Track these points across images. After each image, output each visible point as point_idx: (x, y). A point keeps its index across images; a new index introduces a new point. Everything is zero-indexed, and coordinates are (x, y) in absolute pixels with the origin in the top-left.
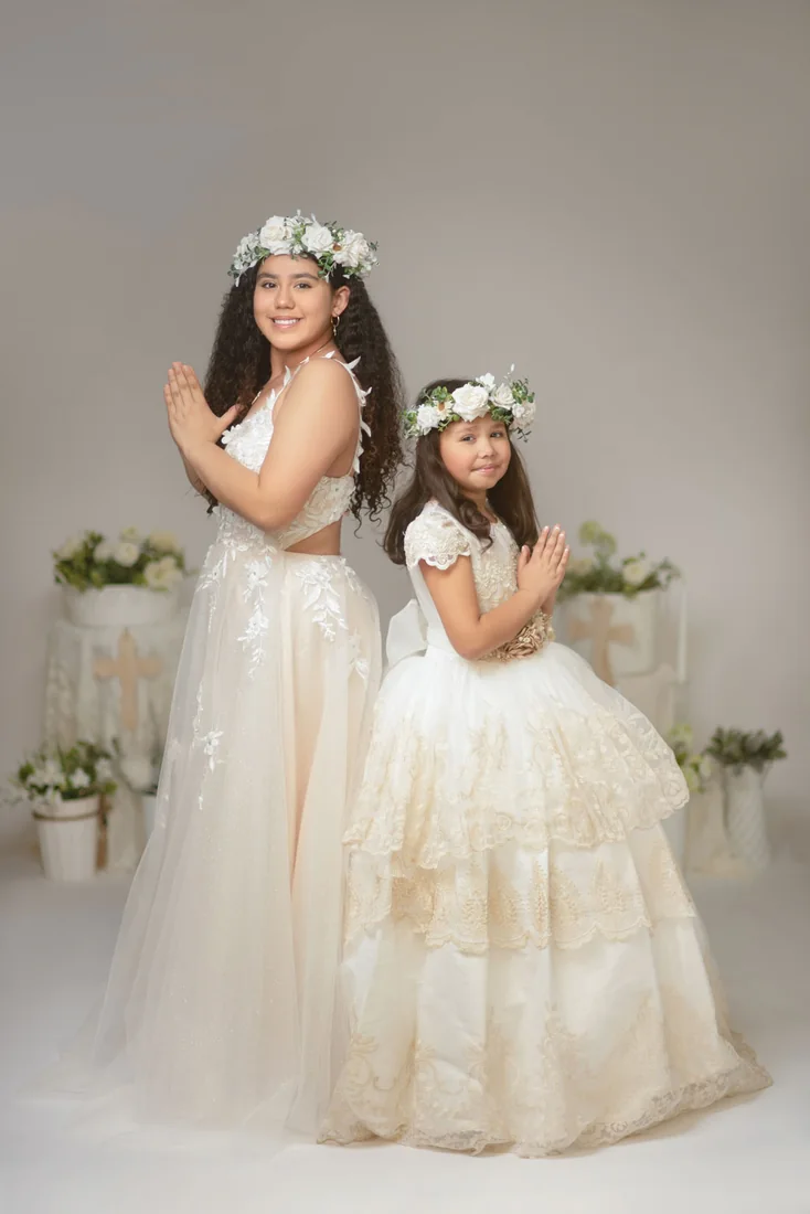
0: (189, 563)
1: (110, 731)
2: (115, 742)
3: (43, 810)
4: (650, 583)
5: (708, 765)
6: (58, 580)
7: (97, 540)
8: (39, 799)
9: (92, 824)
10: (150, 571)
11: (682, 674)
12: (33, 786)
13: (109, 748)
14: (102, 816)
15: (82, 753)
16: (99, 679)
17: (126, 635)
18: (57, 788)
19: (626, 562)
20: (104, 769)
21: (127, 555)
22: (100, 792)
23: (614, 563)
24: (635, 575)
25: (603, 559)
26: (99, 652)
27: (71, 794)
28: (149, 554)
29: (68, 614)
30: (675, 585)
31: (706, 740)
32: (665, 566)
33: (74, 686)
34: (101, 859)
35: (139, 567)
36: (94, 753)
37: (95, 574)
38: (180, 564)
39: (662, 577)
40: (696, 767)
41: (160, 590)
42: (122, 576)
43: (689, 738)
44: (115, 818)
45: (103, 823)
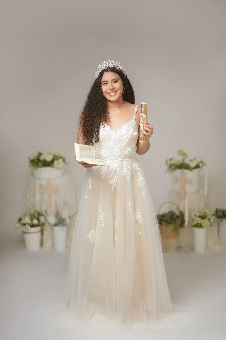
0: (67, 161)
1: (44, 208)
2: (46, 211)
3: (25, 230)
4: (197, 167)
5: (213, 219)
6: (30, 166)
7: (41, 154)
8: (24, 227)
9: (39, 234)
10: (55, 163)
11: (206, 193)
12: (22, 224)
13: (44, 213)
14: (42, 232)
15: (36, 215)
16: (42, 194)
17: (49, 181)
18: (29, 224)
19: (190, 161)
20: (42, 219)
21: (49, 158)
22: (41, 225)
23: (187, 161)
24: (193, 165)
25: (184, 160)
26: (41, 186)
27: (33, 226)
28: (55, 158)
29: (33, 175)
30: (204, 167)
31: (213, 212)
32: (201, 162)
33: (34, 195)
34: (42, 244)
35: (52, 162)
36: (40, 214)
37: (40, 164)
38: (64, 161)
39: (201, 165)
40: (209, 220)
41: (58, 168)
42: (47, 164)
43: (207, 211)
44: (45, 233)
45: (42, 234)
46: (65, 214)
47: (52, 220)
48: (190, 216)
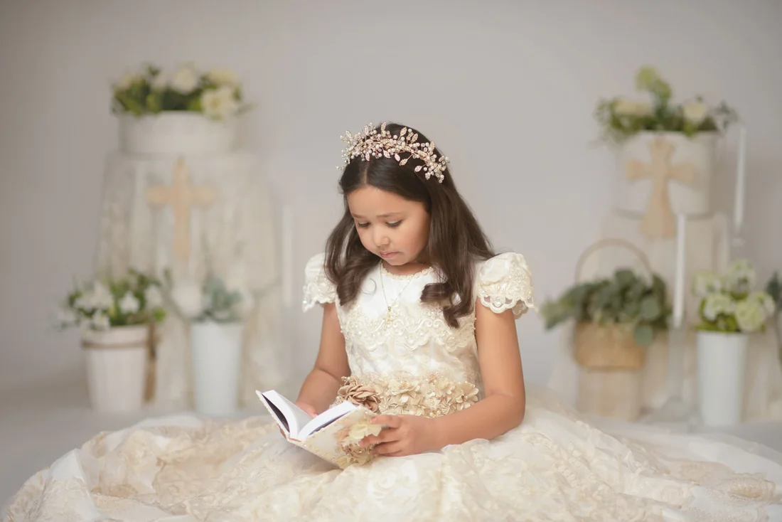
0: (248, 96)
1: (162, 262)
2: (167, 273)
3: (90, 335)
4: (707, 126)
6: (114, 111)
7: (154, 73)
8: (86, 322)
9: (140, 355)
10: (207, 98)
12: (81, 310)
13: (160, 276)
14: (151, 348)
15: (133, 281)
16: (155, 209)
17: (181, 161)
18: (105, 312)
20: (154, 297)
21: (184, 83)
22: (145, 318)
24: (695, 114)
26: (153, 180)
27: (119, 321)
28: (207, 85)
29: (126, 148)
32: (724, 109)
33: (127, 217)
34: (149, 392)
35: (197, 93)
36: (143, 283)
37: (151, 100)
38: (237, 96)
39: (719, 121)
41: (216, 118)
42: (177, 102)
43: (752, 275)
44: (164, 350)
45: (152, 354)
46: (236, 280)
47: (190, 298)
48: (691, 290)
